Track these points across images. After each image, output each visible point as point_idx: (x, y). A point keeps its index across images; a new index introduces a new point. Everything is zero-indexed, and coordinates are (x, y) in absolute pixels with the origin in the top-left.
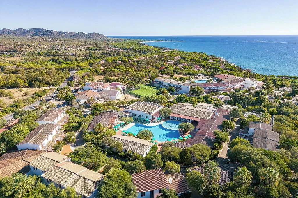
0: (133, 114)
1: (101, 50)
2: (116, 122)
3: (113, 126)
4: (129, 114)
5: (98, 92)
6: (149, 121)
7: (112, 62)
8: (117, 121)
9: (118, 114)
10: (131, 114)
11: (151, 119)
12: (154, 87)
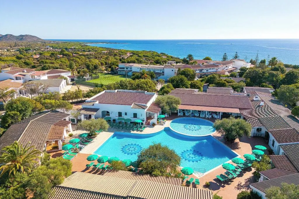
0: (103, 112)
1: (36, 50)
2: (66, 135)
3: (60, 143)
4: (95, 113)
5: (25, 82)
6: (142, 124)
7: (50, 56)
8: (67, 131)
9: (69, 115)
10: (100, 113)
11: (145, 119)
12: (119, 76)
